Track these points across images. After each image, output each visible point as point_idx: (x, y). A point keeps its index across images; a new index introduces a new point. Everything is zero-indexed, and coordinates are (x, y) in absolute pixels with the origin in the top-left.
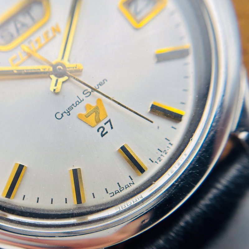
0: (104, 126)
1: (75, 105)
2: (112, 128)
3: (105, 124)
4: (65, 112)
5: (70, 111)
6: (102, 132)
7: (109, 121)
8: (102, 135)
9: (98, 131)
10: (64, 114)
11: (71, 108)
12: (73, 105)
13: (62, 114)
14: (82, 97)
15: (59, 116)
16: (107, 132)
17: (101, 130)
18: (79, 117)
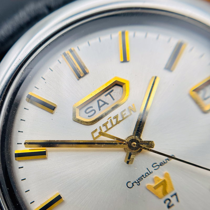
0: (170, 198)
1: (145, 176)
2: (178, 201)
3: (172, 196)
4: (135, 182)
5: (140, 181)
6: (169, 204)
7: (175, 194)
8: (169, 207)
9: (165, 202)
10: (135, 184)
11: (140, 179)
12: (143, 176)
13: (133, 184)
15: (130, 185)
16: (173, 205)
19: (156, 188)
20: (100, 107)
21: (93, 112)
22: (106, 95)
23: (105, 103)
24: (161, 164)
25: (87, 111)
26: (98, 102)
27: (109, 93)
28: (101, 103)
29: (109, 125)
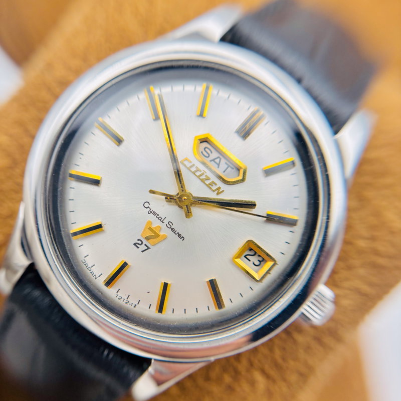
0: (144, 244)
1: (158, 217)
2: (143, 251)
3: (145, 245)
5: (152, 213)
6: (138, 244)
7: (149, 248)
8: (135, 244)
9: (138, 240)
10: (149, 209)
11: (154, 213)
12: (158, 215)
13: (148, 207)
14: (166, 222)
15: (146, 205)
16: (138, 247)
17: (140, 242)
19: (150, 229)
20: (213, 160)
21: (207, 155)
22: (226, 163)
23: (218, 165)
24: (173, 230)
25: (206, 149)
26: (219, 157)
27: (229, 166)
28: (217, 161)
29: (198, 174)
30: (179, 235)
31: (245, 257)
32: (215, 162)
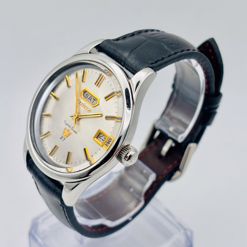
2: (63, 141)
7: (65, 139)
11: (67, 125)
13: (65, 123)
14: (71, 127)
16: (61, 139)
17: (62, 137)
18: (65, 129)
20: (89, 99)
21: (87, 97)
22: (93, 99)
23: (91, 100)
24: (73, 130)
25: (87, 95)
26: (91, 97)
27: (94, 100)
28: (90, 98)
30: (75, 132)
31: (100, 137)
32: (90, 99)
